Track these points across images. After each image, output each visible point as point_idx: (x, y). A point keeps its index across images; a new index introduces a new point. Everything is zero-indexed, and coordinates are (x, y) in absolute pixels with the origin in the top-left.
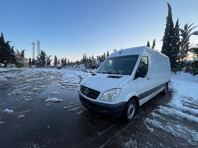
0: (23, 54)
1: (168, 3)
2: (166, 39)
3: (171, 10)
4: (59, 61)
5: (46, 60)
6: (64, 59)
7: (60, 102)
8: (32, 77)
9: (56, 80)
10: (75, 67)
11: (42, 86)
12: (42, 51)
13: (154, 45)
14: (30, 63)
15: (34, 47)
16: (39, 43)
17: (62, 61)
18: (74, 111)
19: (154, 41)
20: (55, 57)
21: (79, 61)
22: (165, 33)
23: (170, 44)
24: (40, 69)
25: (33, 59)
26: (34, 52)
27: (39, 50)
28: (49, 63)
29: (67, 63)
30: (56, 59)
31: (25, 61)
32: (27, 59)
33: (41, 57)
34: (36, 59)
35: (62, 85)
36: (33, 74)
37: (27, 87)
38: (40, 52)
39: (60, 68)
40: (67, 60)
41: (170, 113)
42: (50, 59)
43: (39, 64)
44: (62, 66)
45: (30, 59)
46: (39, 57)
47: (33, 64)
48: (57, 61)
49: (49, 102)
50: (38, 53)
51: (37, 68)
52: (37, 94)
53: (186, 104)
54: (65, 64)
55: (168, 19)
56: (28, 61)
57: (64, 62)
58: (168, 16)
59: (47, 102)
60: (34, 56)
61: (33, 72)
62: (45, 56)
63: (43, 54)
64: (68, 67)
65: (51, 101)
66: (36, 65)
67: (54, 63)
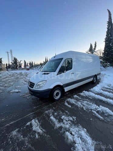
0: (1, 61)
1: (108, 10)
2: (108, 40)
3: (111, 15)
4: (27, 64)
5: (18, 64)
6: (31, 62)
7: (19, 92)
8: (6, 78)
9: (23, 78)
10: (39, 68)
11: (11, 83)
12: (14, 57)
13: (95, 46)
14: (7, 67)
15: (8, 55)
16: (11, 51)
17: (30, 64)
18: (26, 97)
19: (96, 43)
20: (25, 61)
21: (42, 63)
22: (106, 35)
23: (111, 44)
24: (14, 72)
25: (9, 64)
26: (8, 59)
27: (12, 57)
28: (20, 66)
29: (34, 65)
30: (25, 63)
31: (3, 66)
32: (4, 65)
33: (14, 62)
34: (11, 64)
35: (25, 82)
36: (8, 75)
37: (2, 84)
38: (13, 58)
39: (28, 69)
40: (34, 63)
41: (87, 95)
42: (21, 63)
43: (13, 67)
44: (30, 68)
45: (7, 64)
46: (13, 62)
47: (9, 68)
48: (26, 64)
49: (12, 92)
50: (12, 59)
51: (12, 70)
52: (6, 88)
53: (104, 89)
54: (32, 66)
55: (108, 23)
56: (5, 66)
57: (32, 64)
58: (109, 21)
59: (11, 93)
60: (9, 62)
61: (8, 74)
62: (17, 61)
63: (15, 60)
64: (34, 68)
65: (14, 92)
66: (12, 68)
67: (24, 66)
